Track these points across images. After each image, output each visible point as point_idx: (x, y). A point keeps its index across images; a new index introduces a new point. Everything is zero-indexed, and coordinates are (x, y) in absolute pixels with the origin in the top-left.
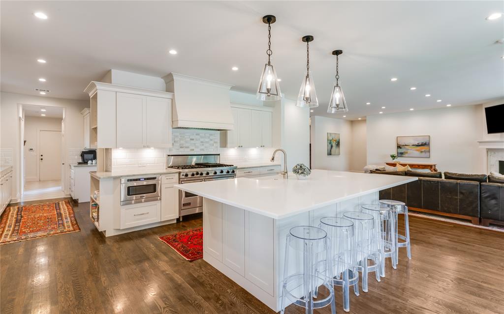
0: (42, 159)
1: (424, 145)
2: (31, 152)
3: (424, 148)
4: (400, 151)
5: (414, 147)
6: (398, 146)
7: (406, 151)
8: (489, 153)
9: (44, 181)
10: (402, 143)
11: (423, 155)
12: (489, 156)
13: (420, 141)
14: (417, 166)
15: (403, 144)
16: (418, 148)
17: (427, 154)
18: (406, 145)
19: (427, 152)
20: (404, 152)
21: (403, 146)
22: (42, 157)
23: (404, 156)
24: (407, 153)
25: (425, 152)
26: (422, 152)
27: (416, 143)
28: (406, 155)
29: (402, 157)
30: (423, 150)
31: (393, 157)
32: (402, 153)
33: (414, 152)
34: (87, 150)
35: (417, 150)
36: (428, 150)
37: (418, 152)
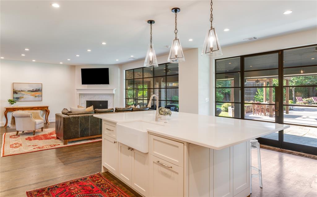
1: (37, 91)
3: (37, 94)
4: (16, 96)
5: (29, 92)
6: (14, 92)
7: (22, 96)
8: (81, 96)
10: (18, 88)
11: (37, 99)
12: (81, 98)
13: (35, 88)
14: (36, 108)
15: (19, 90)
16: (33, 93)
17: (40, 98)
18: (22, 91)
19: (40, 96)
20: (20, 97)
21: (19, 91)
23: (20, 100)
24: (23, 97)
25: (38, 96)
26: (36, 96)
27: (31, 89)
28: (22, 100)
29: (19, 101)
30: (37, 95)
31: (12, 102)
32: (18, 98)
33: (29, 97)
35: (32, 95)
36: (41, 94)
37: (32, 97)
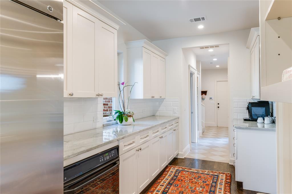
0: (218, 107)
2: (211, 101)
9: (221, 128)
22: (218, 106)
34: (256, 101)
